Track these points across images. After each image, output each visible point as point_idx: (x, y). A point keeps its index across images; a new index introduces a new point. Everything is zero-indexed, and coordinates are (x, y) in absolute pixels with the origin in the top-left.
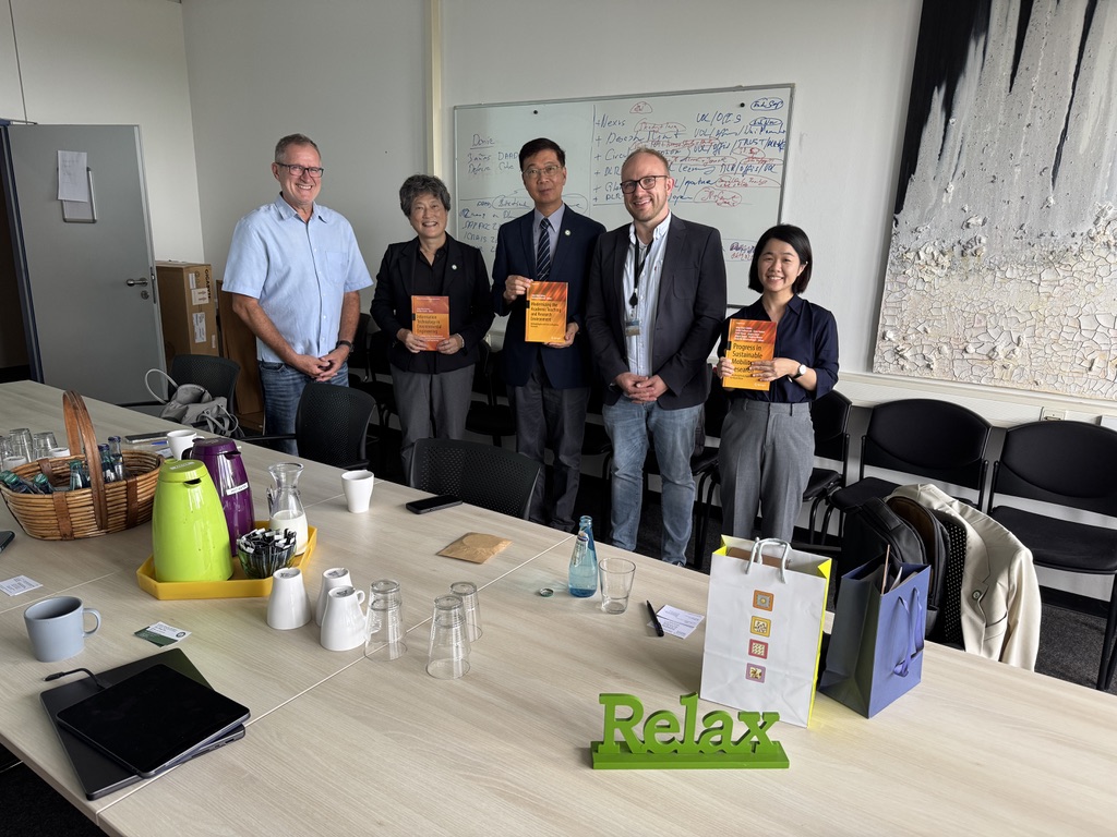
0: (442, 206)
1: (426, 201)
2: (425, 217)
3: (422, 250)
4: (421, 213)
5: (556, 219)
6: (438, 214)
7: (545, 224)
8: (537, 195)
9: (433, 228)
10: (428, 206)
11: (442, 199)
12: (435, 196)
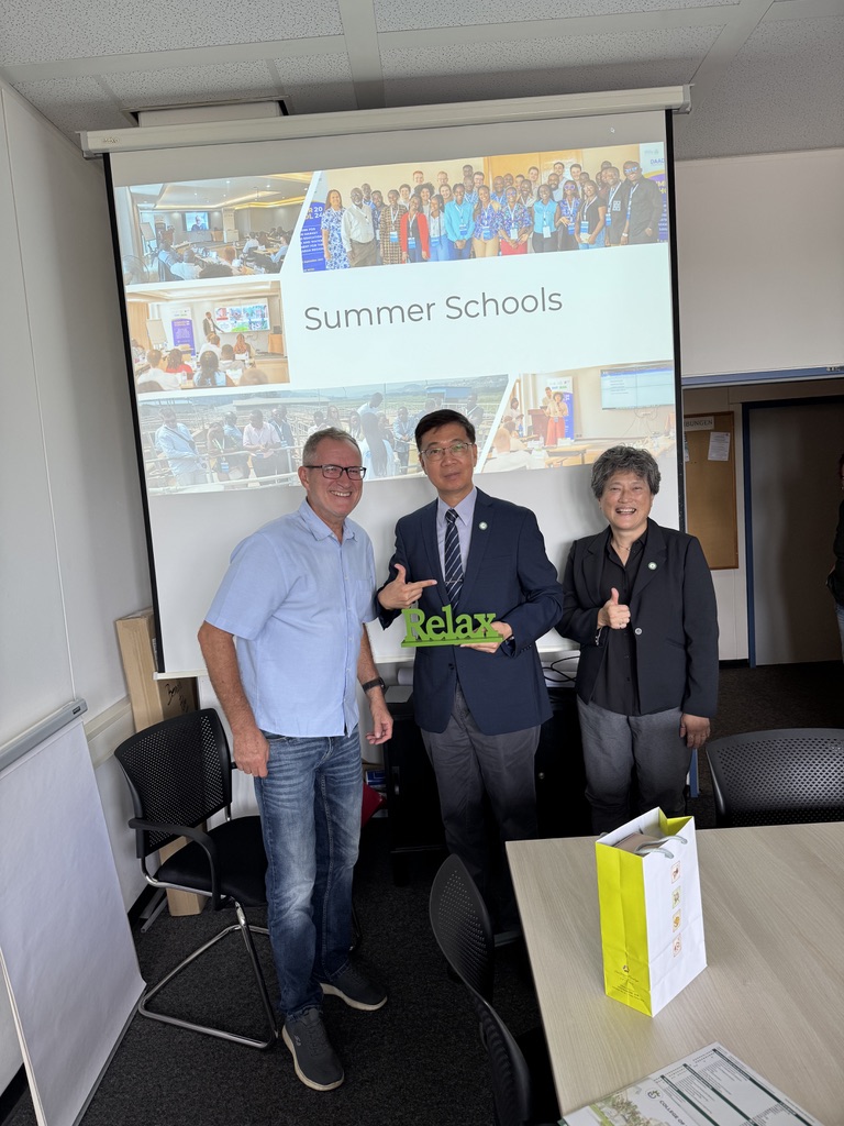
0: (647, 488)
1: (626, 480)
2: (621, 501)
3: (614, 546)
4: (617, 496)
5: (466, 509)
6: (640, 498)
7: (451, 516)
8: (441, 481)
9: (628, 518)
10: (627, 488)
11: (649, 479)
12: (641, 476)
